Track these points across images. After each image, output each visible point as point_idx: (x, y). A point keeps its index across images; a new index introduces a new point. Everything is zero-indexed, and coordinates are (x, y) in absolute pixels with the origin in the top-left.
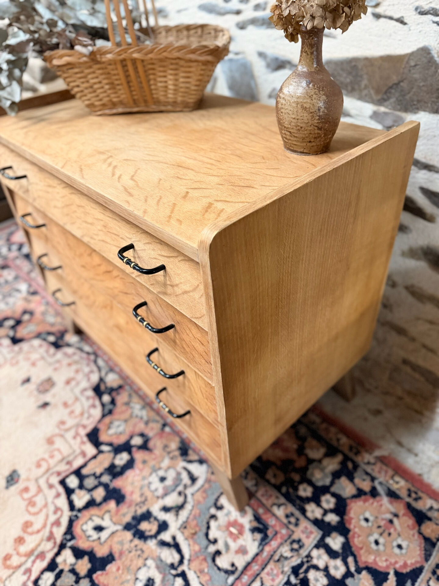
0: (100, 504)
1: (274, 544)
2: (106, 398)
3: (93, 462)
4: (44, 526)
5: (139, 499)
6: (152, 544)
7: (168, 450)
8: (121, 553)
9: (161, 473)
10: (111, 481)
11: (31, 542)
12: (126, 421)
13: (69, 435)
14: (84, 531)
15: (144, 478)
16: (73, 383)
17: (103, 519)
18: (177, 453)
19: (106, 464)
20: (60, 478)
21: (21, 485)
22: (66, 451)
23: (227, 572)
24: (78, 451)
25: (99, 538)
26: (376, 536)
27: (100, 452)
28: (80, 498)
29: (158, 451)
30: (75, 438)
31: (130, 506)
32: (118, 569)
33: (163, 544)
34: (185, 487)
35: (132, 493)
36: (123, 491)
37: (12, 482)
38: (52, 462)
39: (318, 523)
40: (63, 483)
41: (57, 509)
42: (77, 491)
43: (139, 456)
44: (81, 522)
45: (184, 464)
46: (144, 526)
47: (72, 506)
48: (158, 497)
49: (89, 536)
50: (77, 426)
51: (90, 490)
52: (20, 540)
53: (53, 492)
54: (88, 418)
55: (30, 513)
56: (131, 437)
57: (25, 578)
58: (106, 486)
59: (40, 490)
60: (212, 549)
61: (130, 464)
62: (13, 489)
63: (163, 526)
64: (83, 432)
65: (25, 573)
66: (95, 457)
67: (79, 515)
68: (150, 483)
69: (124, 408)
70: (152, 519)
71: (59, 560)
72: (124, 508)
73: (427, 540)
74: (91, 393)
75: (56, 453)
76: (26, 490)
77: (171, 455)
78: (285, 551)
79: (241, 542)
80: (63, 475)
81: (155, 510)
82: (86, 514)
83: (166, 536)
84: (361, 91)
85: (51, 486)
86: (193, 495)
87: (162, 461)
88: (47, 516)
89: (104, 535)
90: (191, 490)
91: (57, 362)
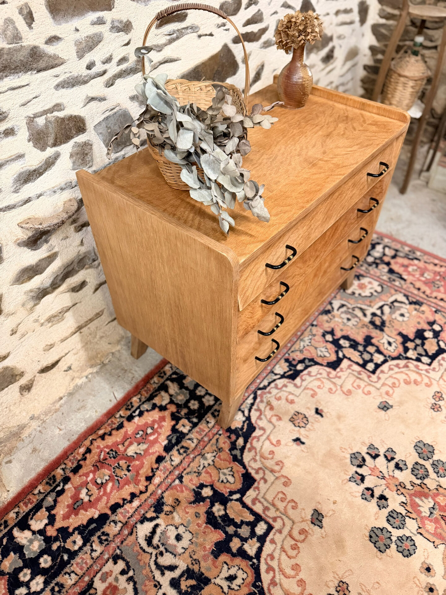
0: (377, 347)
2: (300, 367)
3: (352, 359)
4: (402, 372)
5: (366, 328)
6: (385, 318)
7: (329, 320)
8: (396, 330)
9: (345, 321)
10: (361, 345)
11: (414, 376)
12: (316, 348)
13: (339, 382)
14: (394, 350)
15: (352, 329)
16: (291, 397)
17: (384, 343)
18: (329, 315)
19: (352, 350)
20: (371, 375)
21: (386, 398)
22: (352, 379)
23: (382, 288)
24: (349, 371)
25: (394, 342)
27: (344, 356)
28: (379, 359)
29: (332, 325)
30: (340, 377)
31: (370, 332)
32: (404, 330)
33: (382, 313)
34: (348, 308)
35: (363, 333)
36: (364, 337)
37: (387, 405)
38: (362, 384)
40: (374, 372)
41: (391, 369)
42: (375, 361)
43: (338, 334)
44: (391, 354)
45: (335, 311)
46: (378, 323)
47: (385, 361)
48: (360, 320)
49: (396, 347)
50: (329, 379)
51: (372, 355)
52: (416, 382)
53: (381, 375)
54: (321, 374)
55: (400, 384)
56: (327, 341)
57: (430, 371)
58: (365, 347)
59: (384, 384)
60: (375, 294)
61: (346, 338)
62: (391, 403)
63: (374, 315)
64: (333, 373)
65: (429, 372)
66: (349, 359)
67: (387, 355)
68: (354, 325)
69: (305, 352)
70: (373, 320)
71: (414, 357)
72: (373, 335)
74: (298, 380)
75: (355, 385)
76: (387, 393)
77: (332, 318)
78: (364, 268)
79: (367, 284)
80: (369, 374)
81: (367, 319)
82: (385, 352)
83: (379, 312)
85: (379, 378)
86: (351, 305)
87: (338, 322)
88: (396, 373)
89: (391, 340)
90: (349, 306)
91: (270, 422)
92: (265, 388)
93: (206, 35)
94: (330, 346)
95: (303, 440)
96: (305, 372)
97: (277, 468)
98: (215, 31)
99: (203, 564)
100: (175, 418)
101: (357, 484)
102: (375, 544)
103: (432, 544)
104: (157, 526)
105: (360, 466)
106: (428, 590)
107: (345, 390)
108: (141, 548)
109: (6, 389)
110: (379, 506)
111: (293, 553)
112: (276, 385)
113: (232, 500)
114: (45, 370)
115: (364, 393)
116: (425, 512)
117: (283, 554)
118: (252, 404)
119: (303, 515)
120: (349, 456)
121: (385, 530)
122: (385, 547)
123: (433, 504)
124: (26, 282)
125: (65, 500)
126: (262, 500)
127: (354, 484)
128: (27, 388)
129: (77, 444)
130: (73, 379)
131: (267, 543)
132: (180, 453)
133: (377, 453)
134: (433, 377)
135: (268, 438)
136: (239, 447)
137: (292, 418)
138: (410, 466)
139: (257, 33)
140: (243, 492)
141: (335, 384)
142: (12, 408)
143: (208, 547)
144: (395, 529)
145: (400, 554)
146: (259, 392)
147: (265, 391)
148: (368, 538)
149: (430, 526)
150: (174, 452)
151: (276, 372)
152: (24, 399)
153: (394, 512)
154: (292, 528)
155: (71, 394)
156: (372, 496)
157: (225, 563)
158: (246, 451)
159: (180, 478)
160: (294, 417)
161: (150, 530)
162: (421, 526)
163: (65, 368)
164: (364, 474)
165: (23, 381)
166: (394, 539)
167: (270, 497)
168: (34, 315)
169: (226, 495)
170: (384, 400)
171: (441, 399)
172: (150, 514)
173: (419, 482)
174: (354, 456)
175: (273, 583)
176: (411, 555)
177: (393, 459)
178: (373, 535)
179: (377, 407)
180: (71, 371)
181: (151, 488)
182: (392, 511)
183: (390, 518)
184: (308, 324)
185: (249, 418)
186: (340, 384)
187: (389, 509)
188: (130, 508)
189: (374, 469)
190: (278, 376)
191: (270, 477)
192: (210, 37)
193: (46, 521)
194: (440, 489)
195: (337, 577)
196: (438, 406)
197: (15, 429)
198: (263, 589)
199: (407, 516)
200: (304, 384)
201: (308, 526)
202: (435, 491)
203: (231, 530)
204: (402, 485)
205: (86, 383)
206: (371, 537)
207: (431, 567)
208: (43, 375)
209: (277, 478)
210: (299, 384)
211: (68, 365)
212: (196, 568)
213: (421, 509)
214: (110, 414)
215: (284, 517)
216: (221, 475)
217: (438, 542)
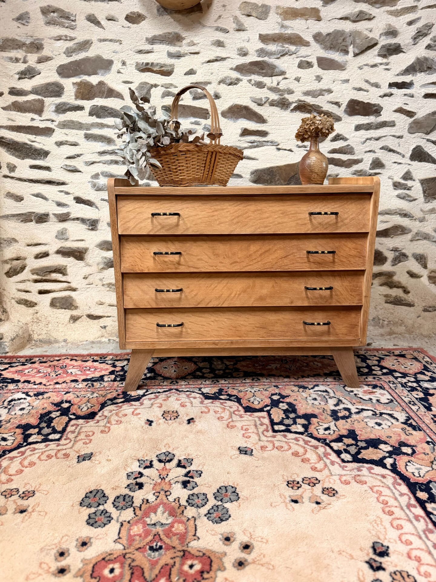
0: (310, 423)
1: (386, 386)
2: (223, 397)
3: (272, 416)
4: (304, 448)
5: (321, 411)
6: (354, 416)
7: (296, 391)
8: (352, 427)
9: (310, 398)
10: (297, 414)
11: (311, 456)
12: (254, 396)
13: (236, 418)
14: (324, 434)
15: (307, 404)
17: (321, 426)
18: (301, 390)
19: (281, 412)
20: (271, 431)
21: (256, 448)
22: (249, 423)
23: (390, 402)
24: (257, 419)
25: (334, 431)
26: (403, 367)
27: (268, 412)
28: (297, 429)
29: (292, 394)
31: (321, 414)
32: (361, 431)
33: (358, 413)
34: (328, 395)
35: (313, 411)
36: (309, 413)
37: (249, 452)
38: (252, 429)
39: (384, 374)
40: (276, 431)
41: (297, 439)
42: (290, 428)
43: (288, 400)
44: (315, 433)
45: (311, 391)
46: (340, 415)
47: (301, 433)
48: (326, 404)
49: (329, 434)
50: (232, 413)
51: (295, 424)
52: (305, 460)
53: (279, 437)
54: (231, 407)
55: (287, 451)
56: (270, 398)
57: (336, 465)
59: (271, 441)
60: (374, 401)
61: (291, 405)
62: (255, 453)
63: (347, 409)
64: (241, 412)
65: (333, 464)
66: (269, 415)
67: (310, 432)
68: (313, 404)
69: (242, 393)
70: (339, 411)
71: (336, 448)
72: (321, 417)
73: (413, 359)
74: (208, 401)
75: (245, 427)
76: (263, 447)
78: (392, 385)
79: (377, 393)
80: (270, 429)
81: (333, 408)
82: (312, 429)
84: (275, 182)
85: (274, 437)
86: (335, 395)
87: (302, 395)
88: (297, 444)
89: (333, 427)
90: (332, 394)
91: (152, 404)
92: (180, 391)
93: (285, 150)
94: (268, 401)
95: (153, 424)
96: (222, 401)
97: (114, 422)
98: (294, 149)
99: (8, 425)
100: (112, 373)
101: (139, 466)
102: (86, 497)
103: (117, 537)
104: (25, 399)
105: (160, 461)
106: (60, 551)
107: (232, 424)
108: (5, 400)
109: (63, 310)
110: (128, 486)
111: (44, 457)
112: (191, 394)
113: (68, 416)
114: (91, 317)
115: (243, 434)
116: (151, 520)
117: (41, 454)
118: (159, 392)
119: (82, 450)
120: (164, 451)
121: (106, 499)
122: (87, 504)
123: (168, 522)
124: (105, 250)
125: (20, 368)
126: (79, 427)
127: (138, 464)
128: (74, 319)
129: (59, 356)
130: (102, 337)
131: (44, 444)
132: (86, 386)
133: (186, 465)
134: (330, 468)
135: (136, 409)
136: (115, 401)
137: (169, 412)
138: (196, 491)
139: (345, 161)
140: (78, 417)
141: (231, 417)
142: (60, 325)
143: (23, 422)
144: (112, 505)
145: (87, 517)
146: (174, 391)
147: (178, 392)
148: (88, 491)
149: (137, 529)
150: (86, 383)
151: (202, 390)
152: (68, 325)
153: (131, 497)
154: (66, 449)
155: (93, 342)
156: (136, 478)
157: (15, 433)
158: (115, 405)
159: (67, 393)
160: (171, 412)
161: (20, 398)
162: (131, 522)
163: (102, 325)
164: (154, 466)
165: (75, 313)
166: (101, 508)
167: (84, 430)
168: (101, 275)
169: (70, 413)
170: (253, 448)
171: (311, 484)
172: (31, 394)
173: (183, 502)
174: (167, 454)
175: (12, 459)
176: (92, 525)
177: (192, 477)
178: (94, 493)
179: (238, 446)
180: (103, 330)
181: (51, 387)
182: (130, 496)
183: (122, 498)
184: (274, 384)
185: (144, 395)
186: (234, 419)
187: (132, 494)
188: (31, 386)
189: (166, 469)
190: (200, 392)
191: (102, 423)
192: (289, 152)
193: (2, 369)
194: (192, 522)
195: (37, 487)
196: (299, 485)
197: (52, 339)
198: (4, 456)
199: (134, 508)
200: (209, 405)
201: (74, 456)
202: (184, 519)
203: (44, 425)
204: (167, 493)
205: (106, 343)
206: (91, 492)
207: (88, 545)
208: (88, 319)
209: (105, 426)
210: (205, 403)
211: (105, 325)
212: (3, 423)
213: (152, 515)
214: (90, 355)
215: (72, 442)
216: (84, 405)
217: (124, 541)
